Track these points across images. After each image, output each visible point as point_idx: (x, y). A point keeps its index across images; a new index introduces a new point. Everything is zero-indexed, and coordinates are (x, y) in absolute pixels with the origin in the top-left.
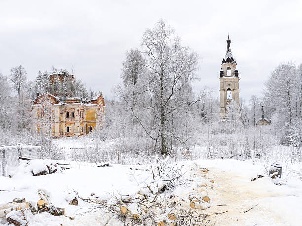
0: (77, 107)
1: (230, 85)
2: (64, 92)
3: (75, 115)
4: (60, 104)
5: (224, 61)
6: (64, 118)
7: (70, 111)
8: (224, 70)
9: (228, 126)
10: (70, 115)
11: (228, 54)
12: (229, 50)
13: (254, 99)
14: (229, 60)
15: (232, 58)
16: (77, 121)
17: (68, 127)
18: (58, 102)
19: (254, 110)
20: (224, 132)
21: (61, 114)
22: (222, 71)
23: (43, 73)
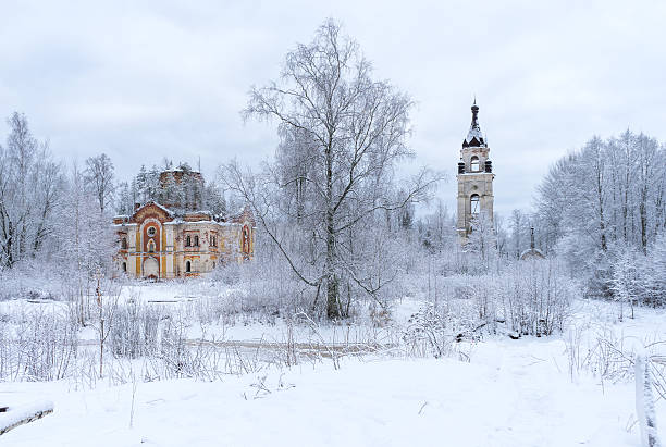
0: (205, 227)
1: (476, 187)
2: (183, 202)
3: (200, 241)
4: (174, 222)
5: (465, 145)
6: (181, 247)
7: (193, 235)
8: (466, 162)
9: (472, 261)
10: (192, 242)
11: (474, 131)
12: (475, 125)
13: (517, 216)
14: (475, 143)
15: (481, 139)
16: (203, 252)
17: (189, 263)
18: (172, 220)
19: (516, 234)
20: (465, 270)
21: (178, 239)
22: (462, 162)
23: (149, 169)
